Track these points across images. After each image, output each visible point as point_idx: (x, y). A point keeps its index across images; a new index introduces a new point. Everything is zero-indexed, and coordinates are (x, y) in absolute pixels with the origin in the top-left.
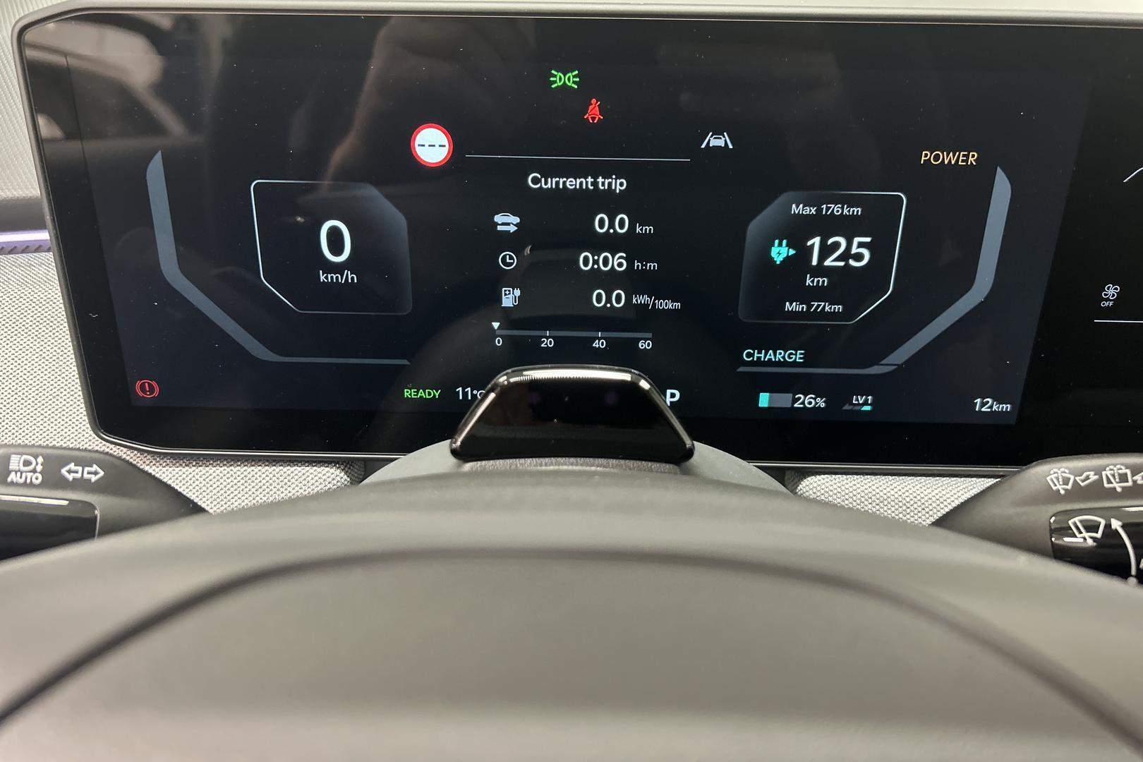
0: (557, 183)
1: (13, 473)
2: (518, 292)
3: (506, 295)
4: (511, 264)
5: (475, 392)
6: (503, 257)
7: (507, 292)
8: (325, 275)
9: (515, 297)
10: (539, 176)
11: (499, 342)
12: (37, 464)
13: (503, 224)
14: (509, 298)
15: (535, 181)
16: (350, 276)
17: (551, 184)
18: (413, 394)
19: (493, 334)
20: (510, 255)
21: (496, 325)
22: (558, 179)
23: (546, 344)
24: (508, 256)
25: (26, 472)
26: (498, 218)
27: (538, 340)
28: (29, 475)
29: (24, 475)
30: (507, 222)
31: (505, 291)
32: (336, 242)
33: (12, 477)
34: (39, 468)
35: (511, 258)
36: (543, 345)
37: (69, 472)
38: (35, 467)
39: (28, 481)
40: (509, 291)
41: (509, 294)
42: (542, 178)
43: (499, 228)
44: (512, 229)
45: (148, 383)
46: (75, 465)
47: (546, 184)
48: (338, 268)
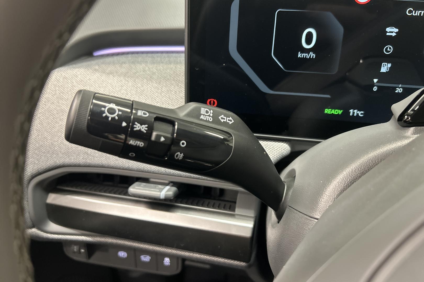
0: (421, 13)
1: (202, 116)
2: (389, 65)
3: (383, 66)
4: (390, 51)
5: (358, 112)
6: (386, 48)
7: (384, 65)
8: (301, 54)
9: (388, 67)
10: (412, 10)
11: (375, 89)
12: (211, 113)
13: (390, 32)
14: (385, 68)
15: (410, 12)
16: (312, 55)
17: (417, 13)
18: (329, 111)
19: (373, 85)
20: (390, 47)
21: (375, 80)
22: (421, 11)
23: (398, 91)
24: (389, 48)
25: (207, 116)
26: (388, 29)
27: (395, 89)
28: (208, 117)
29: (206, 116)
30: (392, 31)
31: (384, 64)
32: (309, 39)
33: (202, 117)
34: (211, 115)
35: (390, 48)
36: (396, 92)
37: (222, 118)
38: (210, 114)
39: (208, 120)
40: (386, 64)
41: (385, 66)
42: (413, 10)
43: (388, 34)
44: (394, 34)
45: (213, 100)
46: (224, 116)
47: (415, 13)
48: (308, 51)
